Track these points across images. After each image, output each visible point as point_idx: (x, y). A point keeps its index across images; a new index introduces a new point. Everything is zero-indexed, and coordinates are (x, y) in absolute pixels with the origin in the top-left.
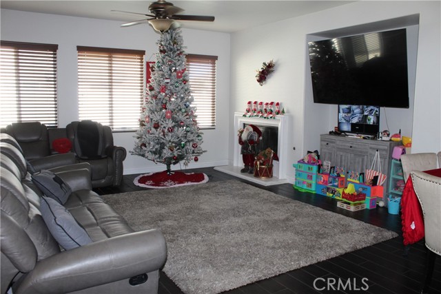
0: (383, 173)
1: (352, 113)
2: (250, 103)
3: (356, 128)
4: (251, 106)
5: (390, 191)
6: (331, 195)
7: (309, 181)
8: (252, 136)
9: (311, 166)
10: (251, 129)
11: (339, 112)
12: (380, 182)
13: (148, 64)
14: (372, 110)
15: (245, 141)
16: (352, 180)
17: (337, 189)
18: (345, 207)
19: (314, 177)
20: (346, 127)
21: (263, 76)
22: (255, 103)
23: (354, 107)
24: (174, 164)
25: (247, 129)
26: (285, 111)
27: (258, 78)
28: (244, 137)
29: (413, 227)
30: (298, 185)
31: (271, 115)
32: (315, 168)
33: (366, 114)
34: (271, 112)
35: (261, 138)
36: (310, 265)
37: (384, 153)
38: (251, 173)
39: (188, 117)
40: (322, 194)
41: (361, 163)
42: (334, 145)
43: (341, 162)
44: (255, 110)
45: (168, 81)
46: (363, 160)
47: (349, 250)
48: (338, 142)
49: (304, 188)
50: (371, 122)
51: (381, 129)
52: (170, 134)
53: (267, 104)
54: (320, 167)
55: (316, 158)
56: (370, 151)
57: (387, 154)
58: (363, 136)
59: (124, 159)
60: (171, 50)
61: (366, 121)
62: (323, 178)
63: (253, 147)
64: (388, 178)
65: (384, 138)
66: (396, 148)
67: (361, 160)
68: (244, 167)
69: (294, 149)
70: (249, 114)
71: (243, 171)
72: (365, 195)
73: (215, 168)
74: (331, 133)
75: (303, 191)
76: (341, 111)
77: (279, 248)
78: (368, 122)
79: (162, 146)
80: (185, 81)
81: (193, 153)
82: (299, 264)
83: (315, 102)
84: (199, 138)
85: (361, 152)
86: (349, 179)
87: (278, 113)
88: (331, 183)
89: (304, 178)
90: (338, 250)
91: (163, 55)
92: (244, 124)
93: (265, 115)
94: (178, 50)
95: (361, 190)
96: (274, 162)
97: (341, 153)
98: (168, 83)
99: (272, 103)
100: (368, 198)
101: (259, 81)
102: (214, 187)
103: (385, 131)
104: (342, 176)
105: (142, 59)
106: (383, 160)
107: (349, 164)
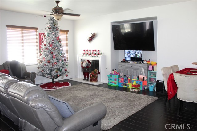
0: (145, 76)
1: (131, 53)
2: (84, 50)
3: (133, 59)
4: (85, 52)
5: (148, 82)
6: (125, 86)
7: (115, 82)
8: (87, 64)
9: (115, 75)
10: (87, 62)
11: (125, 53)
12: (145, 79)
13: (40, 34)
14: (139, 52)
15: (85, 67)
16: (134, 80)
17: (128, 84)
18: (133, 90)
19: (117, 80)
20: (128, 59)
21: (91, 39)
22: (87, 50)
23: (131, 51)
24: (56, 78)
25: (85, 62)
26: (102, 53)
27: (89, 40)
28: (84, 65)
29: (171, 93)
30: (110, 84)
31: (96, 55)
32: (117, 76)
33: (136, 53)
34: (95, 54)
35: (91, 65)
36: (137, 112)
37: (146, 68)
38: (88, 80)
39: (62, 57)
40: (121, 86)
41: (136, 73)
42: (124, 66)
43: (128, 73)
44: (87, 53)
45: (53, 41)
46: (137, 71)
47: (146, 105)
48: (126, 65)
49: (113, 85)
50: (139, 57)
51: (143, 59)
52: (55, 65)
53: (93, 51)
54: (119, 75)
55: (117, 72)
56: (140, 68)
57: (146, 69)
58: (136, 62)
59: (35, 78)
60: (53, 28)
61: (136, 56)
62: (121, 80)
63: (88, 69)
64: (148, 78)
65: (144, 63)
66: (150, 66)
67: (136, 71)
68: (84, 78)
69: (107, 69)
70: (85, 55)
71: (84, 80)
72: (140, 85)
73: (70, 79)
74: (122, 62)
75: (113, 86)
76: (126, 53)
77: (122, 108)
78: (138, 57)
79: (51, 71)
80: (60, 42)
81: (65, 73)
82: (133, 112)
83: (115, 49)
84: (67, 66)
85: (136, 68)
86: (133, 79)
87: (99, 54)
88: (124, 81)
89: (113, 81)
90: (143, 106)
91: (50, 30)
92: (82, 60)
93: (93, 55)
94: (56, 28)
95: (138, 83)
96: (98, 75)
97: (128, 69)
98: (53, 42)
99: (95, 50)
100: (141, 86)
101: (89, 41)
102: (76, 87)
103: (145, 60)
104: (129, 78)
105: (37, 31)
106: (145, 71)
107: (131, 73)
